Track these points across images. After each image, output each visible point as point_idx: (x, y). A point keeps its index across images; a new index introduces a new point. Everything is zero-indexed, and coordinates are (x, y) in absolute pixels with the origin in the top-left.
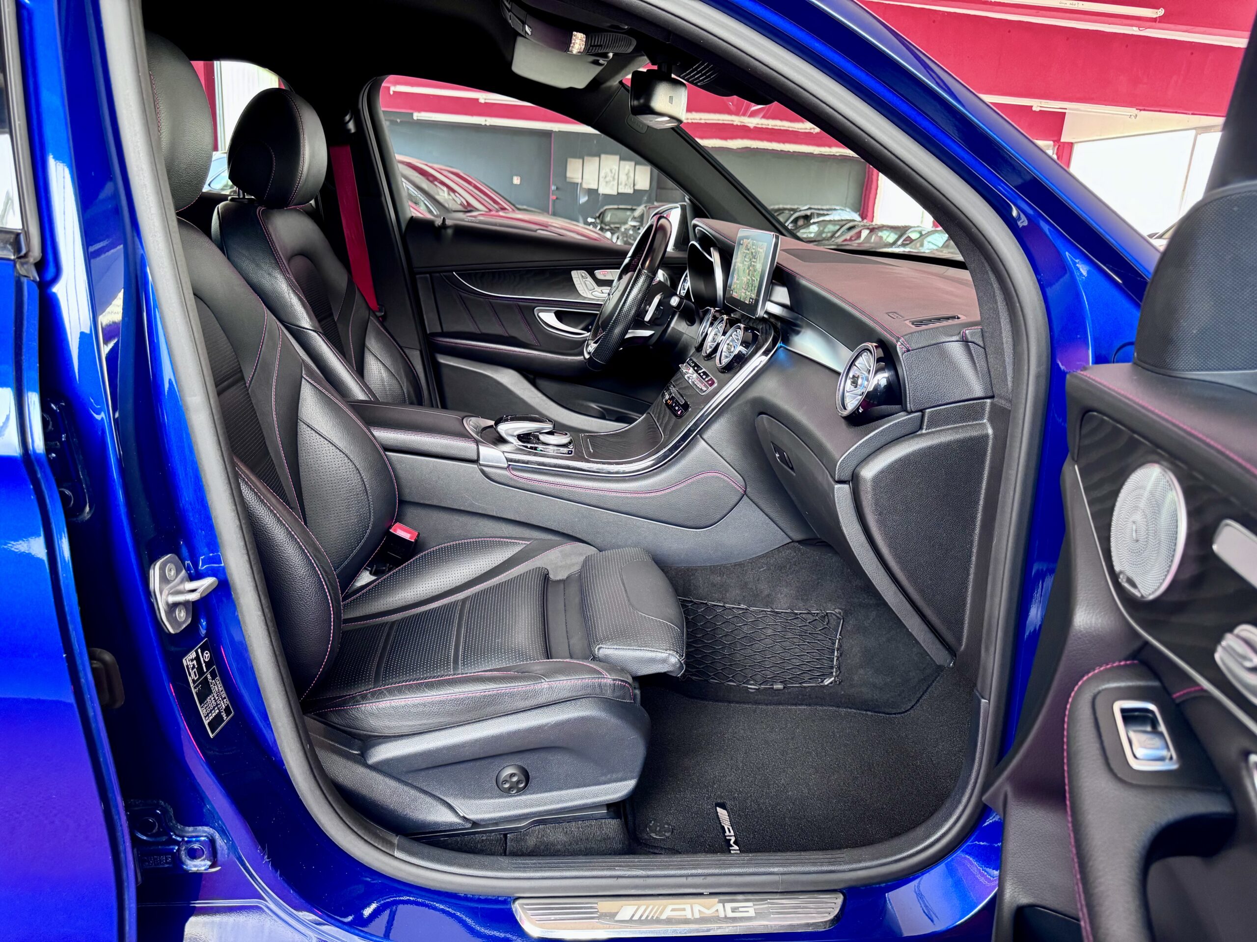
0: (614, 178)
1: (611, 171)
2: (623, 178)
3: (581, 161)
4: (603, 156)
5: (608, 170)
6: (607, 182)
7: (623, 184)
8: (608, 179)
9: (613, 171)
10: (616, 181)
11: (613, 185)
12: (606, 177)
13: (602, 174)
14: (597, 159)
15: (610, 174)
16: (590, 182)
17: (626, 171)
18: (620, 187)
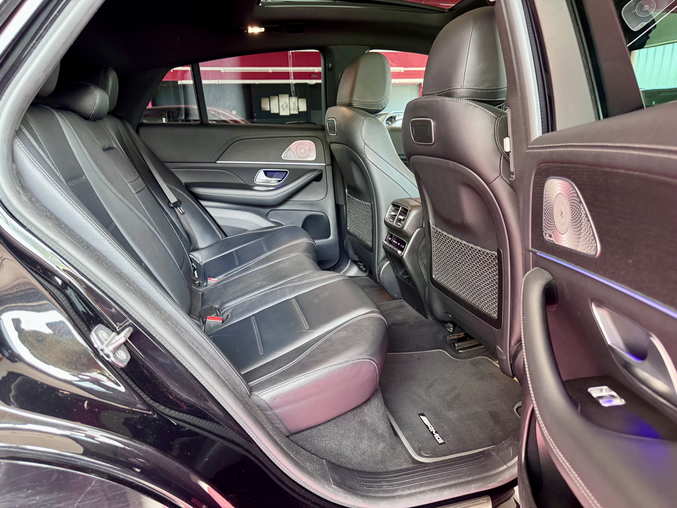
0: (287, 107)
1: (285, 103)
2: (292, 106)
3: (268, 99)
4: (280, 95)
5: (284, 103)
6: (284, 109)
7: (293, 109)
8: (284, 107)
9: (286, 103)
10: (288, 108)
11: (287, 110)
12: (282, 106)
13: (281, 105)
14: (277, 97)
15: (284, 104)
16: (274, 110)
17: (293, 102)
18: (291, 111)
